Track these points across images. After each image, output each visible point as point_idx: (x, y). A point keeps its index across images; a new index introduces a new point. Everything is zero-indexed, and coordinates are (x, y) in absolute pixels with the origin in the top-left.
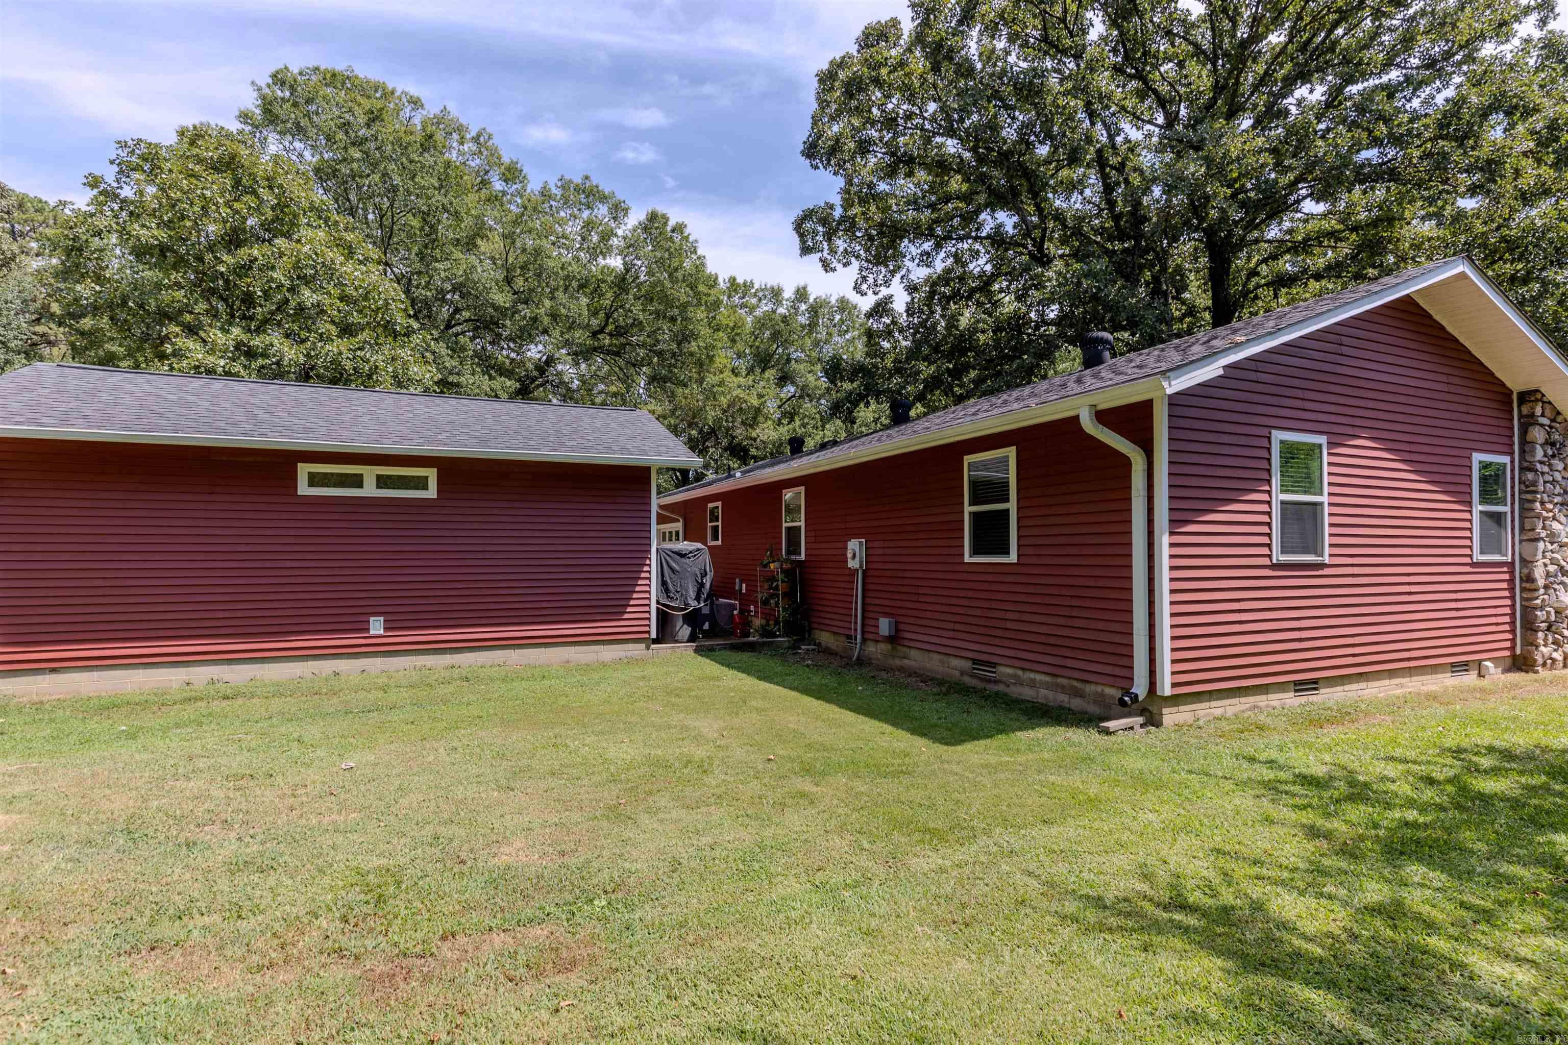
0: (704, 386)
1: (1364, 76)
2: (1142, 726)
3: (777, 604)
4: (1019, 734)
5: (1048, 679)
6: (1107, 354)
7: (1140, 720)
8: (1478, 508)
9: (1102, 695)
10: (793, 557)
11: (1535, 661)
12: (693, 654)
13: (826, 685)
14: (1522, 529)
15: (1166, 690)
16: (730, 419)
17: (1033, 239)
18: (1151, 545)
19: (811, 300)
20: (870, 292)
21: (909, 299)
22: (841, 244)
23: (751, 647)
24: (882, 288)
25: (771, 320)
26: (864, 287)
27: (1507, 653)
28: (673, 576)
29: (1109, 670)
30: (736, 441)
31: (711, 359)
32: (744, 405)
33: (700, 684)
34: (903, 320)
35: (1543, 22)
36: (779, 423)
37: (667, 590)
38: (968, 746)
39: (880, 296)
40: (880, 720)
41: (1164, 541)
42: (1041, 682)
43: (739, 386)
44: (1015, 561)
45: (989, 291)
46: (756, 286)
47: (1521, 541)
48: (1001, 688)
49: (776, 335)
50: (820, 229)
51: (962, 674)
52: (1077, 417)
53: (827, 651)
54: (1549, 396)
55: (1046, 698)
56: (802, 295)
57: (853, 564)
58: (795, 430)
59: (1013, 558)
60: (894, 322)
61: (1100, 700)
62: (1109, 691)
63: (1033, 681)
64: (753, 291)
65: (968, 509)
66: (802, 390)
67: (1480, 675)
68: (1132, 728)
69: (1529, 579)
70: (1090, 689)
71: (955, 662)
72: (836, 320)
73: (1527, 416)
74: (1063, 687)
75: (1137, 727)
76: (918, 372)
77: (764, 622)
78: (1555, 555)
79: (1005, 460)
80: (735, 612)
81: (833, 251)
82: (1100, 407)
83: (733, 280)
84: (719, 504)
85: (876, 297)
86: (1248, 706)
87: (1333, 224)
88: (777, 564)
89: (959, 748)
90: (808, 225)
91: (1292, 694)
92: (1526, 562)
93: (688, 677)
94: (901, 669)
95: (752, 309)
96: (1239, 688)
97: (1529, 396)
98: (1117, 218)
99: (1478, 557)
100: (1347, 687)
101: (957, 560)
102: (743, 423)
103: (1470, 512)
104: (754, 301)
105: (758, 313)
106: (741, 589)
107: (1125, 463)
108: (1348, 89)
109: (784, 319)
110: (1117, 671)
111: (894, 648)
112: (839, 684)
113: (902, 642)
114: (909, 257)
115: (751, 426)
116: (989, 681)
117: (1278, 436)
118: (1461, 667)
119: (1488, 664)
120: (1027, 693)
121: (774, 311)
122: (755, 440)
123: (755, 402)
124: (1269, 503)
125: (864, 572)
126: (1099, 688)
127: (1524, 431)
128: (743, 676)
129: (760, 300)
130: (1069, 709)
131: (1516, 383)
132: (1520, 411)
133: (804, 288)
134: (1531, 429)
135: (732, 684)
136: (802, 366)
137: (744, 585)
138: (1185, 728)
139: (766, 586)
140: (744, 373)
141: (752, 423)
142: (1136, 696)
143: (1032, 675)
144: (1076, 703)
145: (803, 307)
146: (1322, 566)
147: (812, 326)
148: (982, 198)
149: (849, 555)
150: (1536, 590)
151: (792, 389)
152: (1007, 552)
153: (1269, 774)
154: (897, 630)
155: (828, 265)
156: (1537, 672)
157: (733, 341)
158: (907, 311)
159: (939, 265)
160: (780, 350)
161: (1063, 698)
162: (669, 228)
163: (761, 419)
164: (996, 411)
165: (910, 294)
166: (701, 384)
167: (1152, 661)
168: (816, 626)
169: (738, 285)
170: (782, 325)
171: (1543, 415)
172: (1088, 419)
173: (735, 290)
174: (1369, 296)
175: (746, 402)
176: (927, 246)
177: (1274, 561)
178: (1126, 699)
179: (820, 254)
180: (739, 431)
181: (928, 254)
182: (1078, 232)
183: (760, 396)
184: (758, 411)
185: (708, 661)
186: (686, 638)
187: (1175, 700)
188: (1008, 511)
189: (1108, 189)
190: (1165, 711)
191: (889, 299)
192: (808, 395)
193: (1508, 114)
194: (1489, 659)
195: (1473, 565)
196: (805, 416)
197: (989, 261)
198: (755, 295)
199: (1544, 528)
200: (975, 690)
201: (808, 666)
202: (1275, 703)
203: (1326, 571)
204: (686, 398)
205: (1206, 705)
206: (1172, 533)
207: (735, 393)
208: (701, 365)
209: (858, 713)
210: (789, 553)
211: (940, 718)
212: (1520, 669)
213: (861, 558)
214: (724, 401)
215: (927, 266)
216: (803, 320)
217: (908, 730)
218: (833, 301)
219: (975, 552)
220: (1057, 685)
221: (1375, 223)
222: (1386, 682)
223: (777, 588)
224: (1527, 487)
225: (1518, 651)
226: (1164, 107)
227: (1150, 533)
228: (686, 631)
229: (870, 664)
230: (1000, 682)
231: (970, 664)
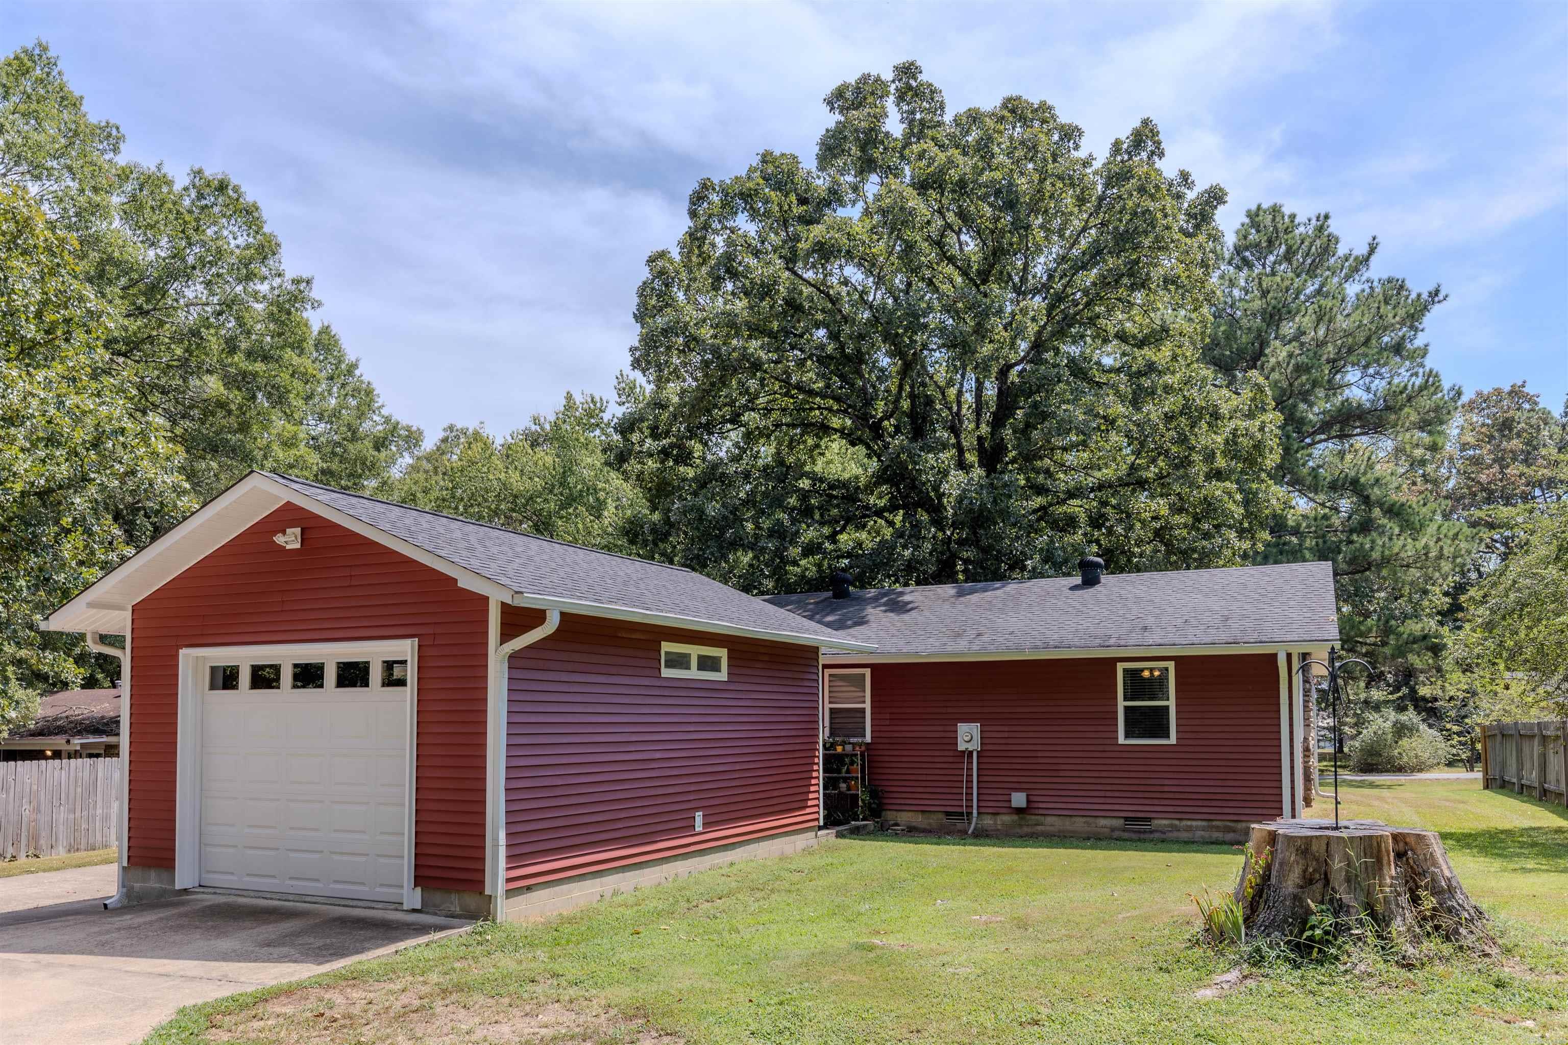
5: (1204, 823)
29: (1258, 811)
42: (1197, 827)
44: (1175, 742)
48: (1158, 836)
51: (1115, 830)
53: (915, 830)
55: (1202, 837)
57: (964, 746)
59: (1173, 740)
63: (1191, 826)
65: (1121, 704)
71: (1101, 822)
74: (1217, 826)
79: (1164, 670)
101: (1112, 742)
111: (1022, 817)
113: (1036, 810)
116: (1145, 832)
120: (1184, 836)
125: (979, 751)
143: (1189, 823)
144: (1231, 838)
152: (1166, 736)
154: (1031, 802)
161: (1218, 836)
167: (1293, 803)
168: (893, 806)
172: (1284, 659)
188: (1166, 707)
210: (834, 735)
213: (975, 740)
219: (1132, 735)
220: (1213, 827)
230: (1156, 831)
231: (1121, 822)
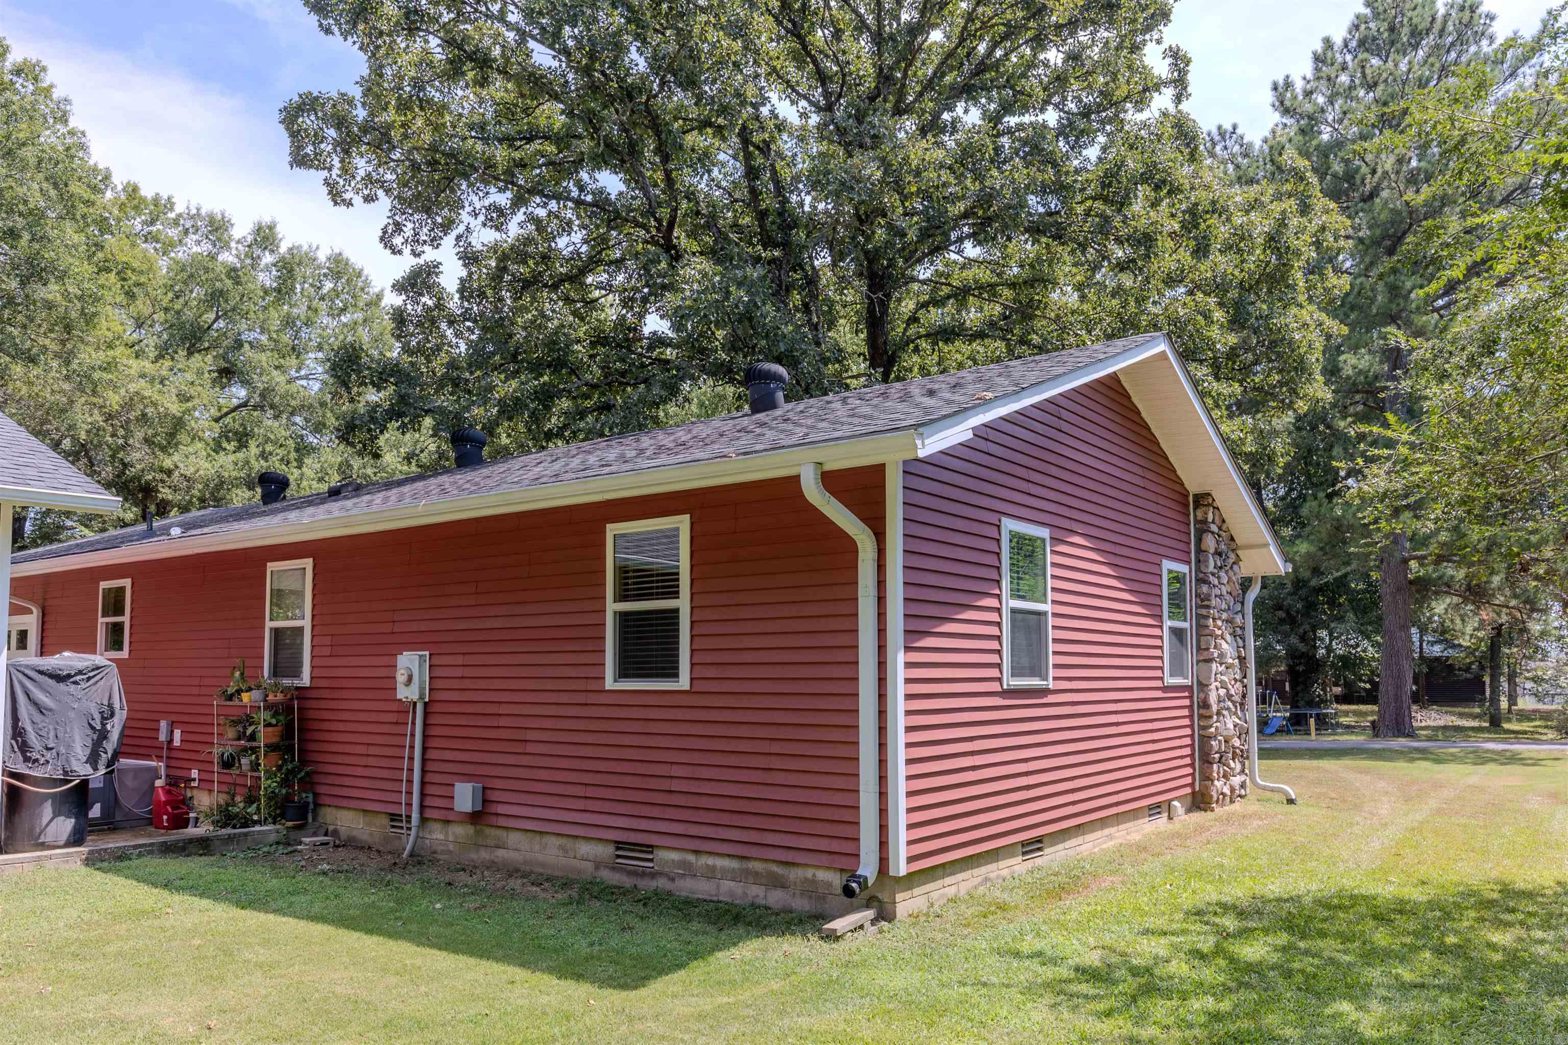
0: (74, 366)
1: (1025, 109)
2: (873, 922)
3: (255, 766)
4: (719, 955)
5: (734, 864)
6: (780, 395)
7: (870, 914)
8: (1168, 623)
9: (813, 881)
10: (286, 682)
11: (1211, 796)
12: (84, 870)
13: (373, 905)
14: (1199, 648)
15: (901, 867)
16: (121, 432)
17: (659, 221)
18: (882, 664)
19: (283, 249)
20: (407, 251)
21: (464, 273)
22: (362, 165)
23: (204, 846)
24: (427, 248)
25: (207, 270)
26: (398, 241)
27: (1188, 790)
28: (38, 717)
29: (823, 844)
30: (130, 472)
31: (90, 319)
32: (150, 411)
33: (122, 929)
34: (454, 304)
35: (1178, 99)
36: (218, 448)
37: (24, 748)
38: (658, 986)
39: (421, 261)
40: (497, 960)
41: (899, 659)
42: (724, 870)
43: (143, 376)
44: (687, 687)
45: (582, 284)
46: (180, 208)
47: (1198, 662)
48: (661, 883)
49: (215, 297)
50: (332, 133)
51: (597, 867)
52: (796, 479)
53: (350, 844)
54: (1218, 503)
55: (731, 893)
56: (265, 238)
57: (406, 693)
58: (247, 462)
59: (684, 682)
60: (439, 306)
61: (811, 889)
62: (823, 875)
63: (713, 869)
64: (172, 215)
65: (612, 607)
66: (263, 396)
67: (1170, 818)
68: (861, 927)
69: (1205, 705)
70: (795, 874)
71: (585, 848)
72: (325, 290)
73: (1201, 522)
74: (757, 874)
75: (867, 925)
76: (491, 388)
77: (222, 799)
78: (1223, 678)
79: (673, 535)
80: (159, 783)
81: (347, 171)
82: (828, 467)
83: (132, 190)
84: (127, 583)
85: (414, 261)
86: (980, 879)
87: (985, 276)
88: (256, 695)
89: (642, 992)
90: (308, 121)
91: (1020, 858)
92: (1203, 686)
93: (86, 917)
94: (492, 866)
95: (168, 247)
96: (971, 856)
97: (1203, 500)
98: (762, 215)
99: (1170, 681)
100: (1068, 844)
101: (593, 685)
102: (147, 441)
103: (1161, 627)
104: (173, 233)
105: (180, 254)
106: (171, 741)
107: (850, 547)
108: (1006, 119)
109: (233, 273)
110: (835, 846)
111: (478, 833)
112: (399, 902)
113: (493, 820)
114: (468, 209)
115: (163, 449)
116: (643, 875)
117: (1009, 525)
118: (1155, 810)
119: (1176, 803)
120: (701, 888)
121: (212, 257)
122: (169, 473)
123: (175, 408)
124: (999, 610)
125: (426, 704)
126: (809, 873)
127: (1199, 540)
128: (205, 903)
129: (186, 232)
130: (767, 908)
131: (1193, 486)
132: (1195, 516)
133: (271, 228)
134: (1204, 535)
135: (189, 921)
136: (263, 357)
137: (177, 734)
138: (923, 919)
139: (231, 733)
140: (152, 355)
141: (170, 442)
142: (866, 878)
143: (711, 861)
144: (775, 898)
145: (268, 258)
146: (1045, 692)
147: (283, 291)
148: (586, 145)
149: (401, 678)
150: (1211, 717)
151: (243, 393)
152: (673, 674)
153: (1049, 973)
154: (485, 801)
155: (339, 194)
156: (1212, 810)
157: (131, 295)
158: (461, 291)
159: (515, 228)
160: (221, 324)
161: (756, 892)
162: (8, 65)
163: (183, 437)
164: (663, 459)
165: (465, 265)
166: (68, 363)
167: (883, 828)
168: (327, 800)
169: (143, 200)
170: (229, 282)
171: (1213, 522)
172: (812, 481)
173: (136, 208)
174: (1092, 363)
175: (155, 404)
176: (503, 199)
177: (1005, 687)
178: (854, 885)
179: (325, 173)
180: (138, 455)
181: (500, 211)
182: (711, 222)
183: (184, 398)
184: (178, 424)
185: (121, 880)
186: (63, 838)
187: (912, 880)
188: (677, 611)
189: (752, 173)
190: (899, 897)
191: (432, 269)
192: (272, 407)
193: (1157, 188)
194: (1176, 798)
195: (1165, 689)
196: (267, 440)
197: (585, 241)
198: (176, 222)
199: (1215, 647)
200: (625, 892)
201: (325, 873)
202: (1005, 872)
203: (1051, 699)
204: (30, 383)
205: (939, 883)
206: (908, 649)
207: (132, 388)
208: (68, 328)
209: (456, 951)
210: (276, 671)
211: (592, 944)
212: (1199, 809)
213: (422, 682)
214: (114, 400)
215: (498, 229)
216: (266, 279)
217: (550, 970)
218: (322, 256)
219: (624, 672)
220: (747, 872)
221: (1030, 283)
222: (1098, 834)
223: (253, 737)
224: (1202, 600)
225: (1197, 789)
226: (823, 84)
227: (882, 648)
228: (65, 825)
229: (434, 862)
230: (661, 874)
231: (610, 850)
